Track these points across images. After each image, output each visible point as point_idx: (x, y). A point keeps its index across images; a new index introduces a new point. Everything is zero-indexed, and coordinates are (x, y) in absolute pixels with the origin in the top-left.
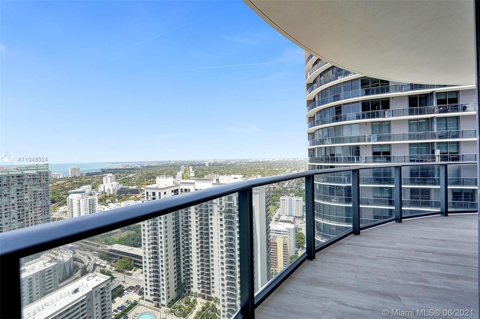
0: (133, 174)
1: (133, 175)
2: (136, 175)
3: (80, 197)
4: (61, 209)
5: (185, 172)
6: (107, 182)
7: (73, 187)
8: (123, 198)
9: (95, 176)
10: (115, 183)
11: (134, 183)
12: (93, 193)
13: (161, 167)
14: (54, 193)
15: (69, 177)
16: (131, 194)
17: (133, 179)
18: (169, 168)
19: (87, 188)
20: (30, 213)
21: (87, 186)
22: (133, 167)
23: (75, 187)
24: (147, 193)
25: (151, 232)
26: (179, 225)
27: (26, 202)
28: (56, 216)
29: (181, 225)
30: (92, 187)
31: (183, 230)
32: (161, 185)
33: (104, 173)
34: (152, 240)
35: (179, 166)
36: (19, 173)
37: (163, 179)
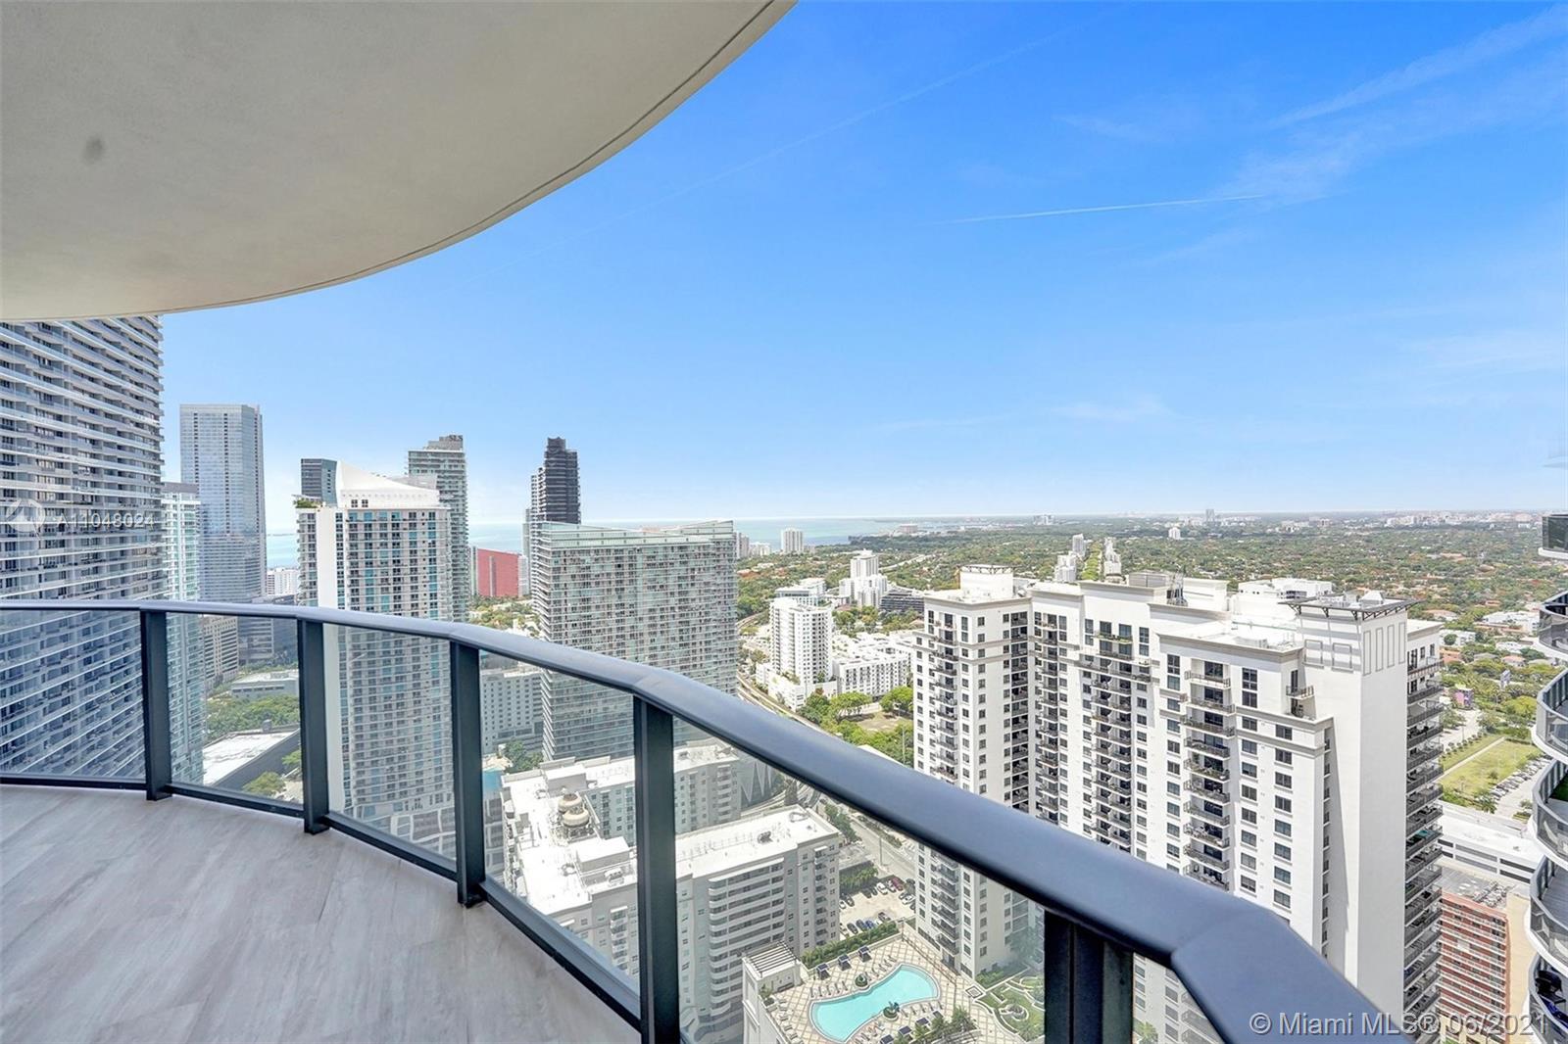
0: (926, 555)
1: (924, 558)
2: (933, 558)
3: (795, 606)
4: (763, 631)
5: (1086, 558)
6: (858, 573)
7: (787, 580)
8: (895, 621)
9: (835, 555)
10: (878, 578)
11: (927, 582)
12: (826, 599)
13: (1008, 536)
14: (752, 590)
15: (781, 554)
16: (916, 612)
17: (925, 569)
18: (1033, 539)
19: (813, 585)
20: (697, 632)
21: (815, 580)
22: (928, 533)
23: (791, 581)
24: (931, 614)
25: (938, 733)
26: (1026, 732)
27: (693, 605)
28: (752, 645)
29: (1032, 734)
30: (827, 582)
31: (1040, 751)
32: (974, 593)
33: (855, 547)
34: (941, 757)
35: (1069, 535)
36: (682, 540)
37: (979, 576)
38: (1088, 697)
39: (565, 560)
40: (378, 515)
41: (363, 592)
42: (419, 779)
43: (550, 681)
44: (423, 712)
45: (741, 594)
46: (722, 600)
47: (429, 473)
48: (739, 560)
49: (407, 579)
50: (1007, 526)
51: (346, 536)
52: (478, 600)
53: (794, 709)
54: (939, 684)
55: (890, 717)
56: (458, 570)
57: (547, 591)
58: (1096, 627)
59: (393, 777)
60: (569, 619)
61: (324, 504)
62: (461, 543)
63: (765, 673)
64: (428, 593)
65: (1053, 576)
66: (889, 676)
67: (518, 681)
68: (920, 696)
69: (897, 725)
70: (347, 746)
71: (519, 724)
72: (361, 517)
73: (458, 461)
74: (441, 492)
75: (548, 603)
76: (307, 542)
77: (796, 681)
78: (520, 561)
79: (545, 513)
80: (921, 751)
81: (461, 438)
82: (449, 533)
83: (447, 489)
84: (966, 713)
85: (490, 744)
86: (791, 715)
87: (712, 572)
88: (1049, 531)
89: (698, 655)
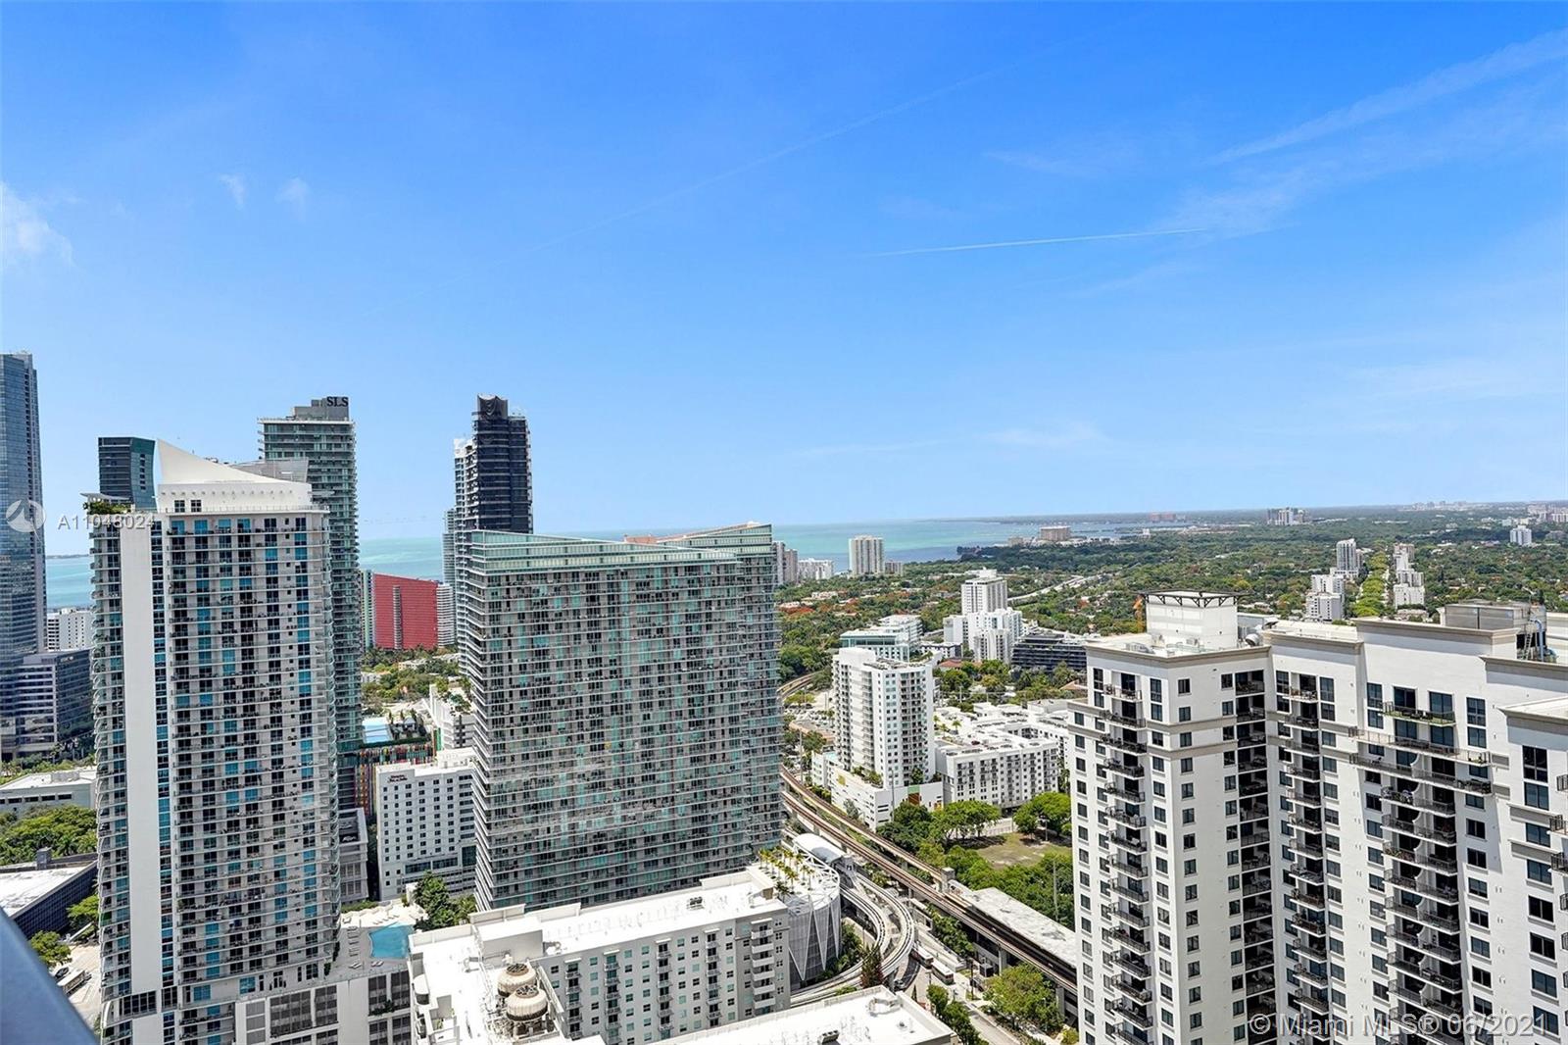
0: (1086, 576)
1: (1083, 581)
2: (1098, 581)
3: (874, 661)
4: (821, 700)
5: (1362, 579)
6: (975, 608)
7: (859, 619)
8: (1037, 685)
9: (936, 578)
10: (1006, 614)
11: (1088, 621)
12: (923, 649)
14: (804, 635)
15: (848, 577)
16: (1072, 670)
17: (1085, 598)
18: (1269, 548)
19: (900, 626)
20: (717, 704)
21: (904, 618)
22: (1089, 541)
23: (866, 620)
24: (1098, 674)
25: (1114, 872)
26: (1267, 873)
27: (709, 660)
28: (803, 723)
29: (1276, 878)
30: (923, 622)
31: (1292, 907)
32: (1169, 640)
33: (968, 564)
34: (1121, 913)
35: (1327, 539)
36: (692, 556)
37: (1178, 612)
38: (1376, 816)
39: (508, 590)
40: (216, 523)
41: (194, 645)
42: (281, 939)
43: (486, 782)
44: (288, 833)
45: (785, 641)
46: (756, 650)
47: (297, 457)
48: (782, 588)
49: (263, 624)
50: (1222, 526)
51: (167, 557)
52: (375, 655)
53: (873, 827)
54: (1114, 791)
55: (1032, 841)
56: (341, 609)
57: (481, 640)
58: (1388, 697)
59: (240, 937)
60: (514, 683)
61: (133, 507)
62: (347, 566)
63: (825, 767)
64: (296, 645)
65: (1304, 609)
66: (1028, 773)
67: (437, 782)
68: (1082, 810)
69: (1043, 856)
70: (169, 888)
71: (438, 850)
72: (190, 527)
73: (342, 437)
74: (314, 486)
75: (483, 658)
76: (105, 568)
77: (875, 780)
78: (440, 594)
79: (477, 517)
80: (1086, 901)
81: (345, 401)
82: (328, 551)
83: (325, 481)
84: (1161, 840)
85: (393, 883)
86: (870, 838)
87: (738, 607)
88: (1295, 535)
89: (719, 739)
